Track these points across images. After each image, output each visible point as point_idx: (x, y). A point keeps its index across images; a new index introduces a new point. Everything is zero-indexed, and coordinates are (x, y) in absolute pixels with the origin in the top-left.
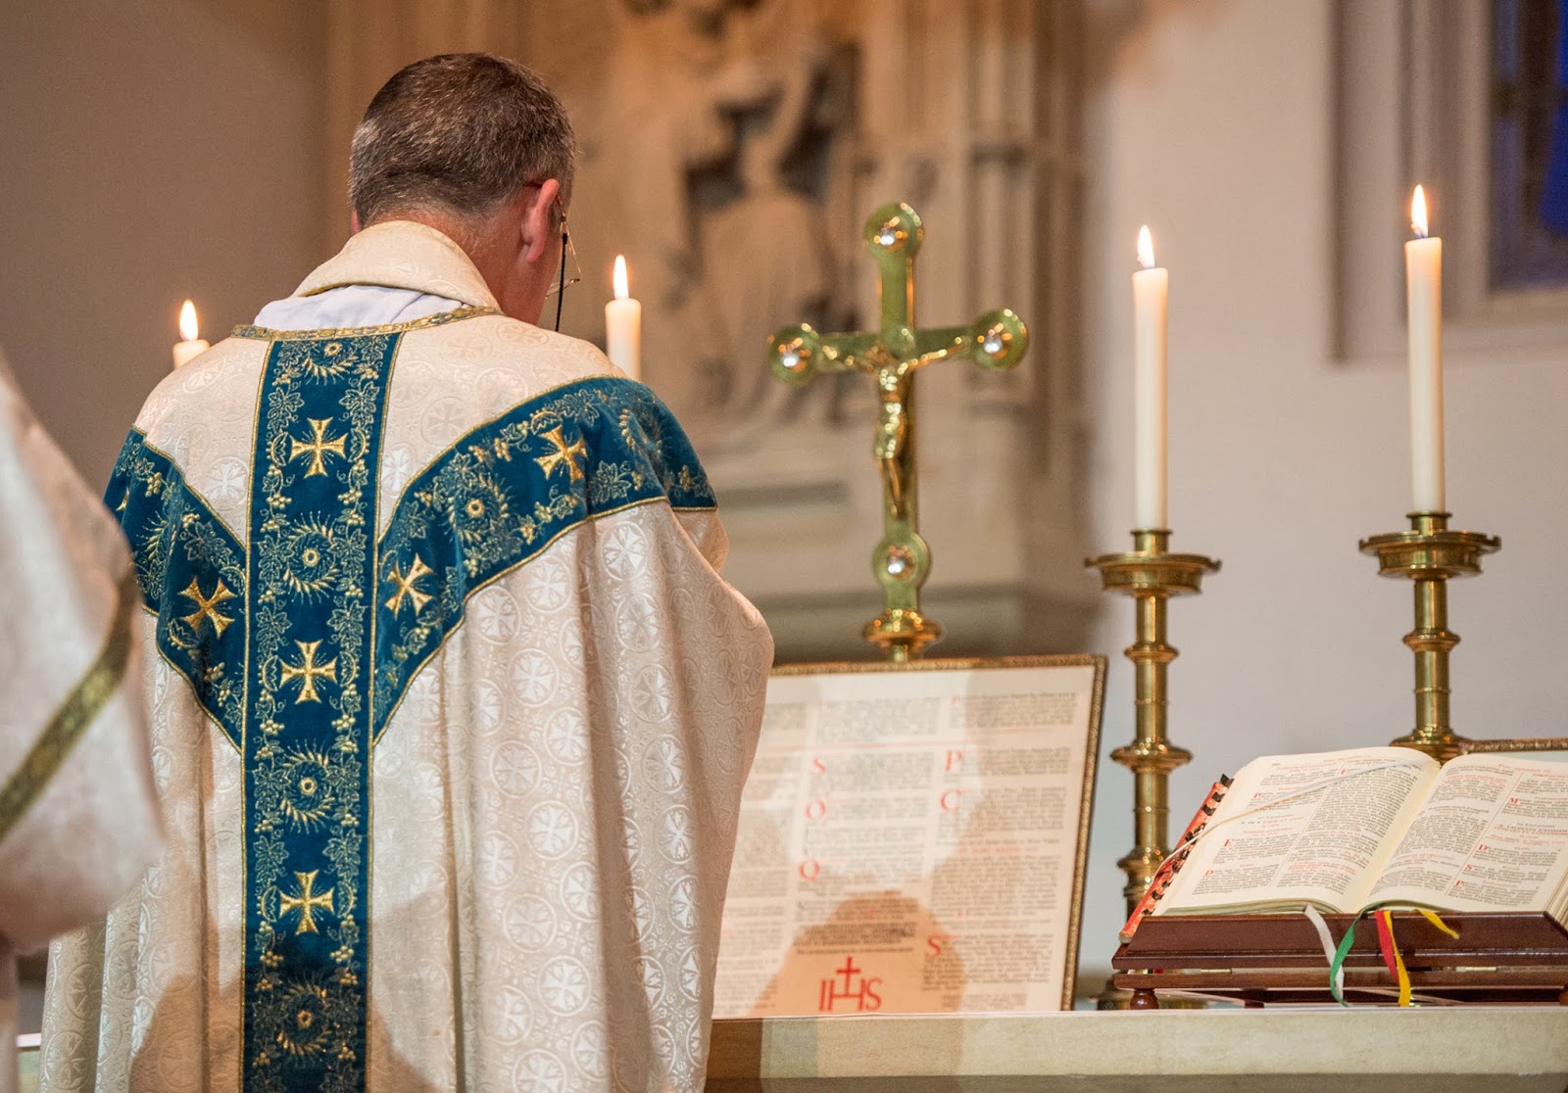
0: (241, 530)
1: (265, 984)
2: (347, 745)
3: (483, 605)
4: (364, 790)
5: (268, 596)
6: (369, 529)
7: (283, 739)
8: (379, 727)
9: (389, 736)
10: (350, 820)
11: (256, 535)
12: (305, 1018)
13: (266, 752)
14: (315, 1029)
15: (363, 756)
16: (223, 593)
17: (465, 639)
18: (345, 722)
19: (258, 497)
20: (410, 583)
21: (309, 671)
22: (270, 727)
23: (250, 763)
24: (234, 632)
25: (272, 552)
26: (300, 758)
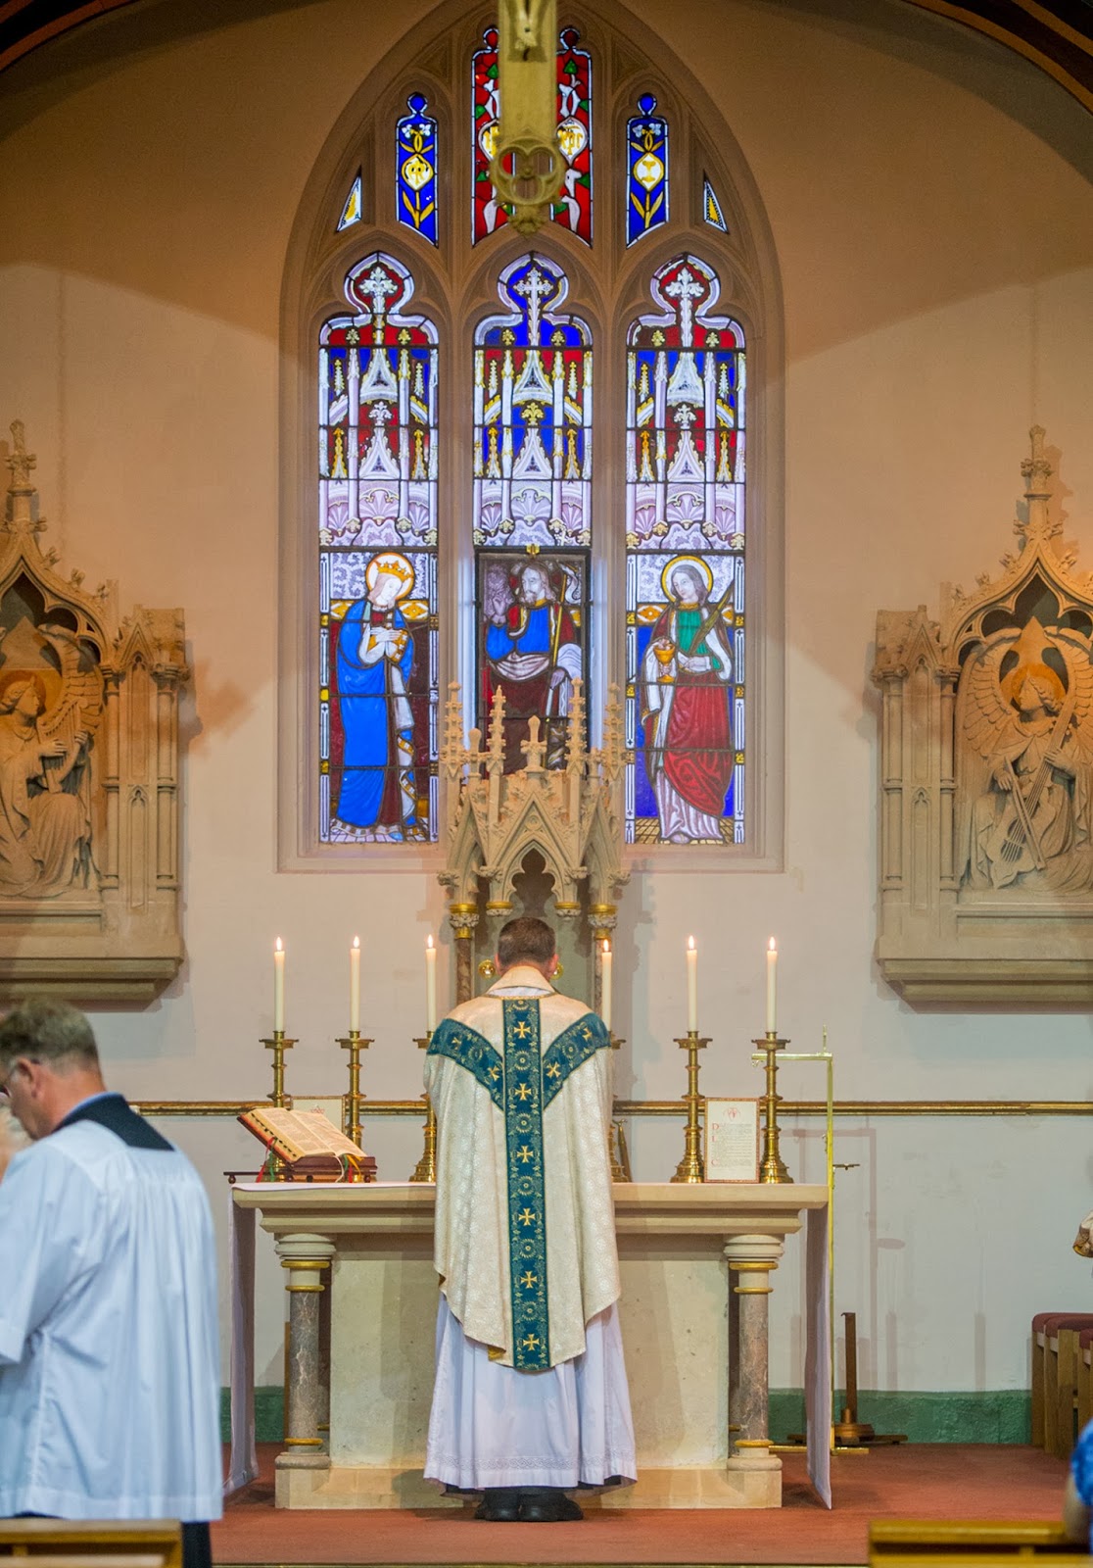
0: (501, 1052)
1: (513, 1176)
2: (536, 1112)
3: (575, 1076)
4: (541, 1125)
5: (510, 1070)
6: (539, 1053)
7: (516, 1110)
8: (545, 1107)
9: (547, 1110)
10: (537, 1132)
11: (506, 1054)
12: (526, 1186)
13: (511, 1113)
14: (529, 1189)
15: (540, 1115)
16: (496, 1069)
17: (569, 1085)
18: (535, 1106)
19: (506, 1043)
20: (554, 1071)
21: (523, 1092)
22: (512, 1107)
23: (507, 1116)
24: (500, 1080)
25: (510, 1058)
26: (522, 1115)
